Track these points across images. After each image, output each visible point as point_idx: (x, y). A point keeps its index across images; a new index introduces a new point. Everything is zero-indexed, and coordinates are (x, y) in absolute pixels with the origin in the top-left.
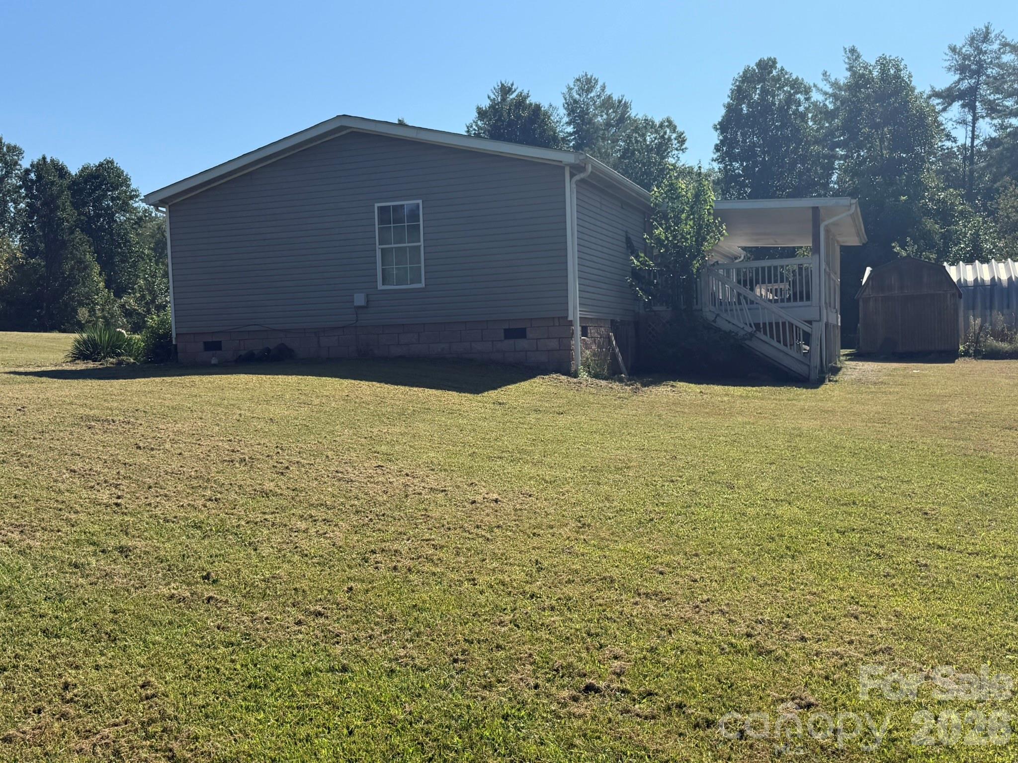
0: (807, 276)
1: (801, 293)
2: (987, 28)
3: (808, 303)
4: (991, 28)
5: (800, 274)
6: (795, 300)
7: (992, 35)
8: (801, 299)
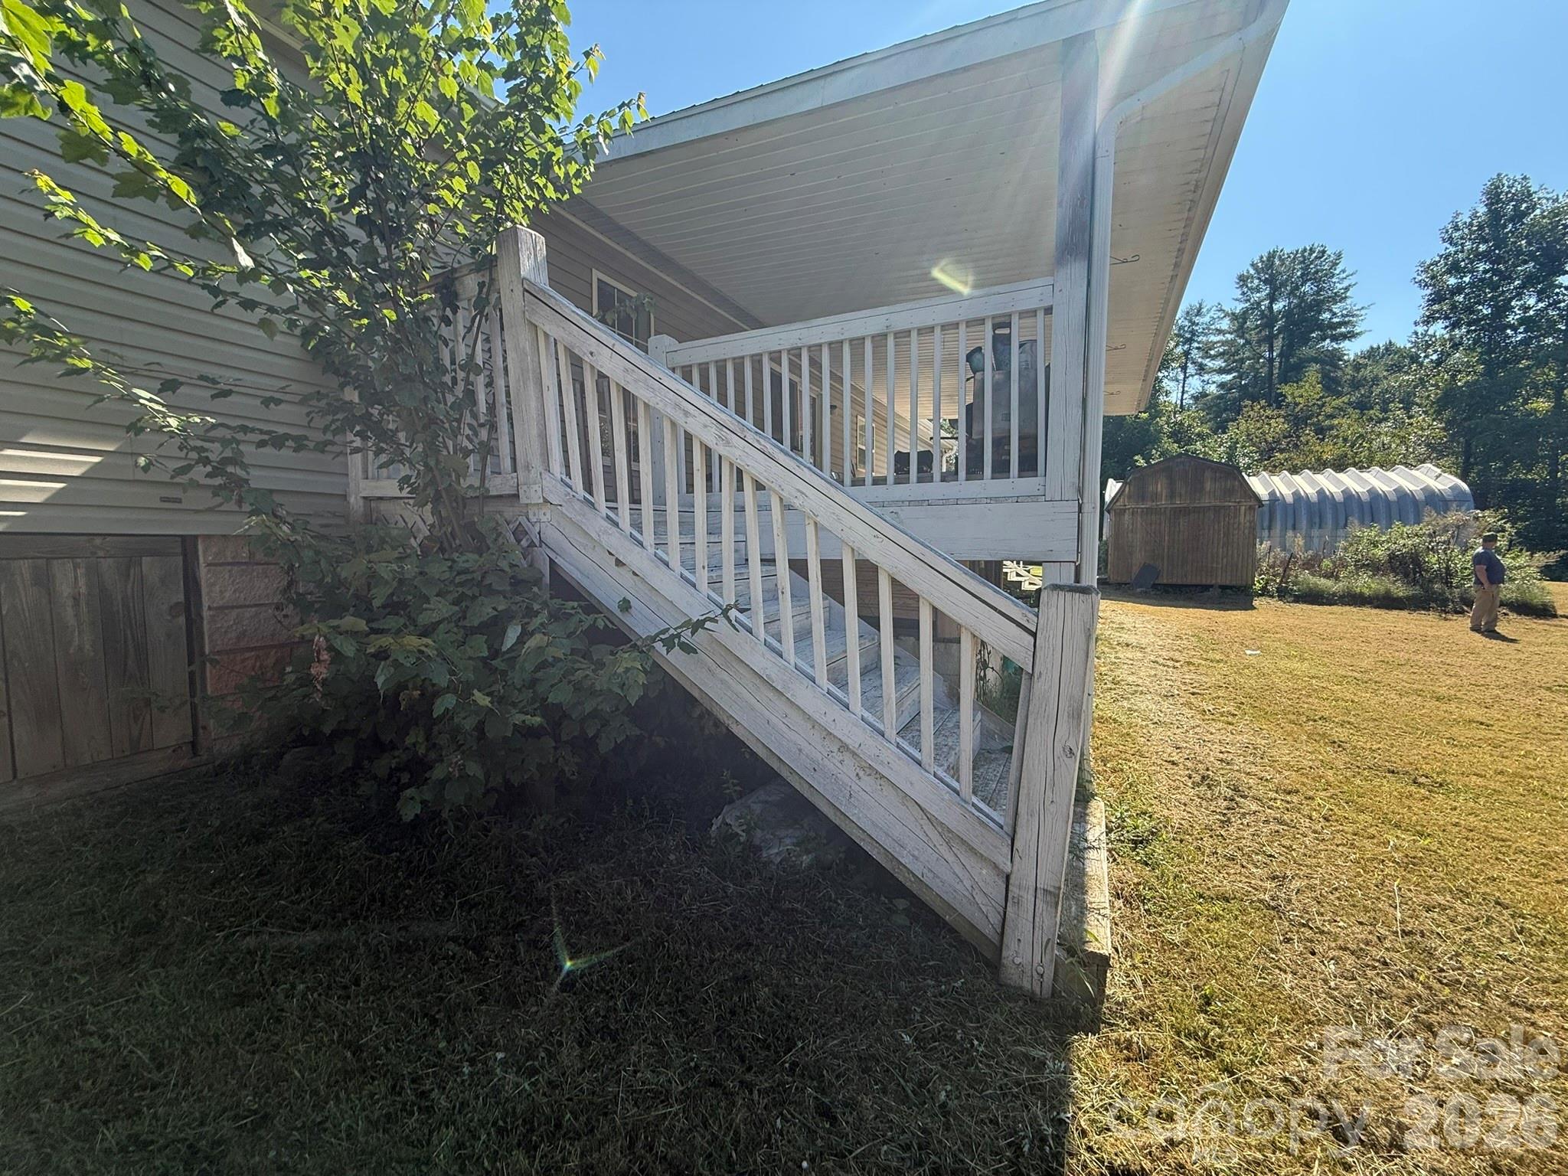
0: (1028, 370)
1: (1001, 443)
2: (1200, 305)
3: (1030, 484)
4: (1204, 304)
5: (1002, 363)
6: (974, 468)
7: (1204, 310)
8: (1001, 469)
